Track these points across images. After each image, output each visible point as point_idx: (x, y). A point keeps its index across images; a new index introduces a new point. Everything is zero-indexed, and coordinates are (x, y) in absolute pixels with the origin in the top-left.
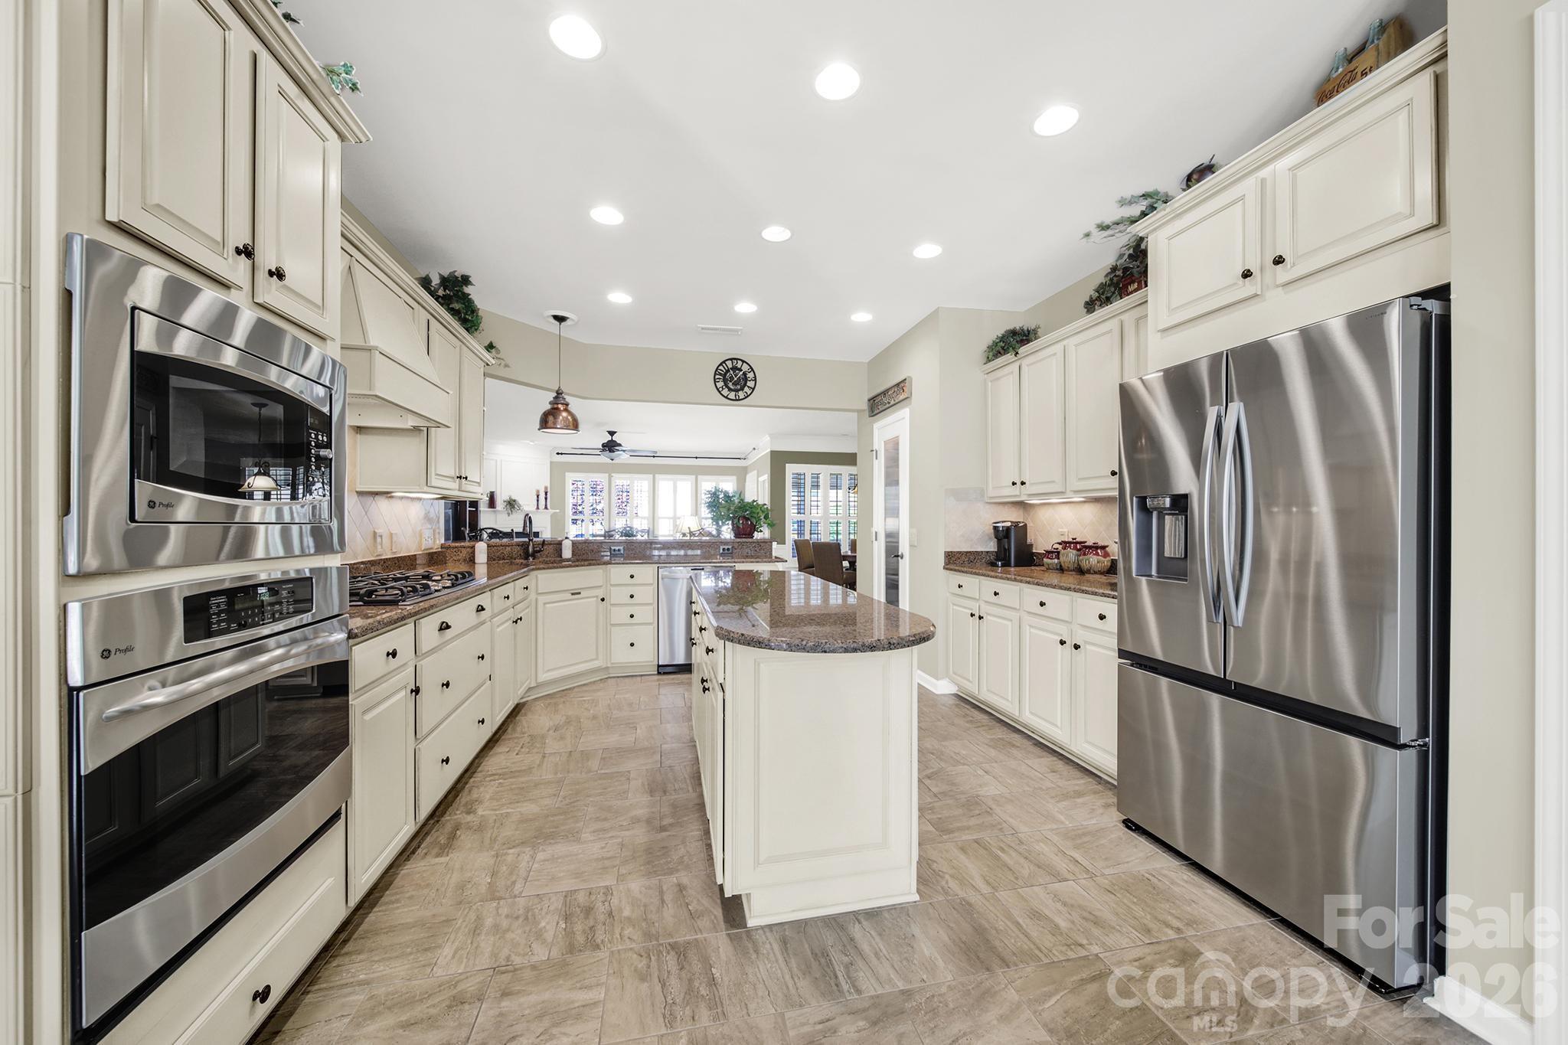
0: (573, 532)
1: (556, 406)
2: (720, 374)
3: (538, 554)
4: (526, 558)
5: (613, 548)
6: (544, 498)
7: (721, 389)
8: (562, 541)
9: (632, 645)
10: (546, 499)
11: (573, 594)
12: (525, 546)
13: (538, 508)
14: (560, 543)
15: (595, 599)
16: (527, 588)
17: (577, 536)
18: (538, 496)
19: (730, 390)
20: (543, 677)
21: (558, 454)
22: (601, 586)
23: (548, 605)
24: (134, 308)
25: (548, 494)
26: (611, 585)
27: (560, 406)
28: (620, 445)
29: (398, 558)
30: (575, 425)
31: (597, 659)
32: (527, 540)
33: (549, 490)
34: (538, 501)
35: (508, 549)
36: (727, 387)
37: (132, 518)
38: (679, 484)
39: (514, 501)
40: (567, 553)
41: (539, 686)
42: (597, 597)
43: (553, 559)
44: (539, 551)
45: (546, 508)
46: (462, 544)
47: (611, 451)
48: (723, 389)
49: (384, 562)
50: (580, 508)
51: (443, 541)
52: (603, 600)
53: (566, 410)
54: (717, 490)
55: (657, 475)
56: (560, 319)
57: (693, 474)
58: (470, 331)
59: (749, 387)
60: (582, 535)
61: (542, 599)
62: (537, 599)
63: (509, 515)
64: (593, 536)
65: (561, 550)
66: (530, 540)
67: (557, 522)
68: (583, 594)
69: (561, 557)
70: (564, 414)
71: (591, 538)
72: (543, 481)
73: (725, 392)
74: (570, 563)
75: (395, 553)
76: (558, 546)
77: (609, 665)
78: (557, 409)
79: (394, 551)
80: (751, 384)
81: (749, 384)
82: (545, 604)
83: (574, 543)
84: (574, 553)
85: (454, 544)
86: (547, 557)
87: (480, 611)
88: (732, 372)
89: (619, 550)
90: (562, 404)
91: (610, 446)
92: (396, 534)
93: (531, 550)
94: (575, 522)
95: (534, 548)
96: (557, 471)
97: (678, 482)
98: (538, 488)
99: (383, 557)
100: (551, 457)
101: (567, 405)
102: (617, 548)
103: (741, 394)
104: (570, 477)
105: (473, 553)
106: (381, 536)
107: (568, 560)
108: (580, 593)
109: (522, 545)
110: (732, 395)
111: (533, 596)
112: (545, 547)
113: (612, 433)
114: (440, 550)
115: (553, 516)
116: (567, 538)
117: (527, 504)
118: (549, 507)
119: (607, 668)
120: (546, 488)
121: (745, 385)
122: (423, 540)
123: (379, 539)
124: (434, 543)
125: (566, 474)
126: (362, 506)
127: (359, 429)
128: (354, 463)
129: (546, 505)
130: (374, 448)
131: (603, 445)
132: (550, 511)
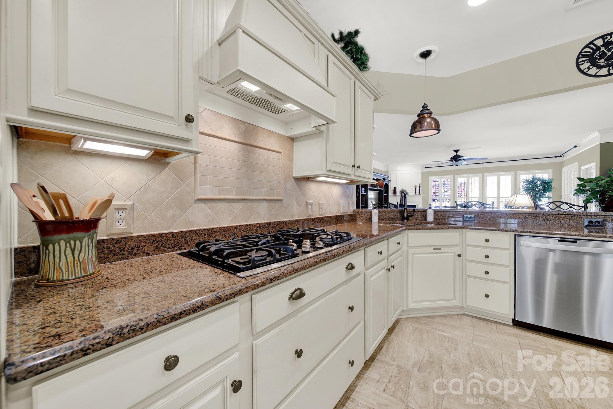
0: (434, 205)
3: (411, 218)
4: (403, 220)
5: (465, 216)
6: (419, 189)
8: (427, 210)
9: (487, 296)
10: (420, 189)
11: (435, 249)
12: (402, 213)
13: (415, 194)
14: (425, 212)
15: (453, 254)
16: (399, 243)
17: (435, 207)
18: (416, 188)
20: (412, 306)
21: (425, 168)
22: (457, 245)
23: (415, 255)
25: (421, 187)
26: (467, 245)
27: (425, 115)
28: (462, 156)
29: (322, 218)
30: (437, 126)
31: (454, 299)
32: (403, 208)
33: (421, 185)
34: (416, 190)
35: (392, 214)
36: (594, 64)
39: (404, 191)
40: (430, 218)
41: (409, 310)
42: (455, 253)
43: (420, 221)
44: (412, 216)
45: (419, 194)
46: (365, 210)
47: (456, 161)
49: (312, 220)
50: (437, 194)
51: (355, 208)
52: (459, 256)
53: (430, 117)
56: (426, 55)
57: (513, 172)
58: (361, 68)
60: (438, 207)
61: (411, 251)
62: (407, 250)
64: (445, 207)
65: (426, 215)
66: (405, 209)
67: (425, 200)
68: (443, 249)
69: (426, 220)
71: (443, 208)
72: (418, 181)
74: (433, 225)
76: (424, 213)
77: (464, 306)
78: (423, 117)
79: (321, 213)
82: (413, 254)
83: (435, 212)
84: (435, 218)
85: (362, 210)
86: (416, 220)
88: (603, 49)
89: (471, 218)
90: (427, 114)
91: (456, 158)
92: (322, 203)
93: (405, 215)
94: (434, 200)
95: (407, 214)
96: (425, 176)
97: (501, 177)
98: (415, 185)
99: (313, 217)
100: (422, 170)
101: (431, 113)
102: (469, 216)
104: (432, 179)
105: (371, 215)
106: (311, 205)
107: (431, 223)
108: (440, 249)
109: (400, 212)
111: (405, 248)
112: (415, 214)
113: (457, 151)
114: (353, 213)
115: (423, 197)
116: (430, 208)
117: (411, 192)
118: (421, 193)
119: (462, 307)
120: (420, 184)
122: (341, 207)
123: (310, 206)
124: (349, 209)
125: (430, 177)
126: (298, 186)
127: (292, 139)
128: (291, 160)
129: (419, 192)
130: (300, 149)
131: (451, 158)
132: (422, 195)
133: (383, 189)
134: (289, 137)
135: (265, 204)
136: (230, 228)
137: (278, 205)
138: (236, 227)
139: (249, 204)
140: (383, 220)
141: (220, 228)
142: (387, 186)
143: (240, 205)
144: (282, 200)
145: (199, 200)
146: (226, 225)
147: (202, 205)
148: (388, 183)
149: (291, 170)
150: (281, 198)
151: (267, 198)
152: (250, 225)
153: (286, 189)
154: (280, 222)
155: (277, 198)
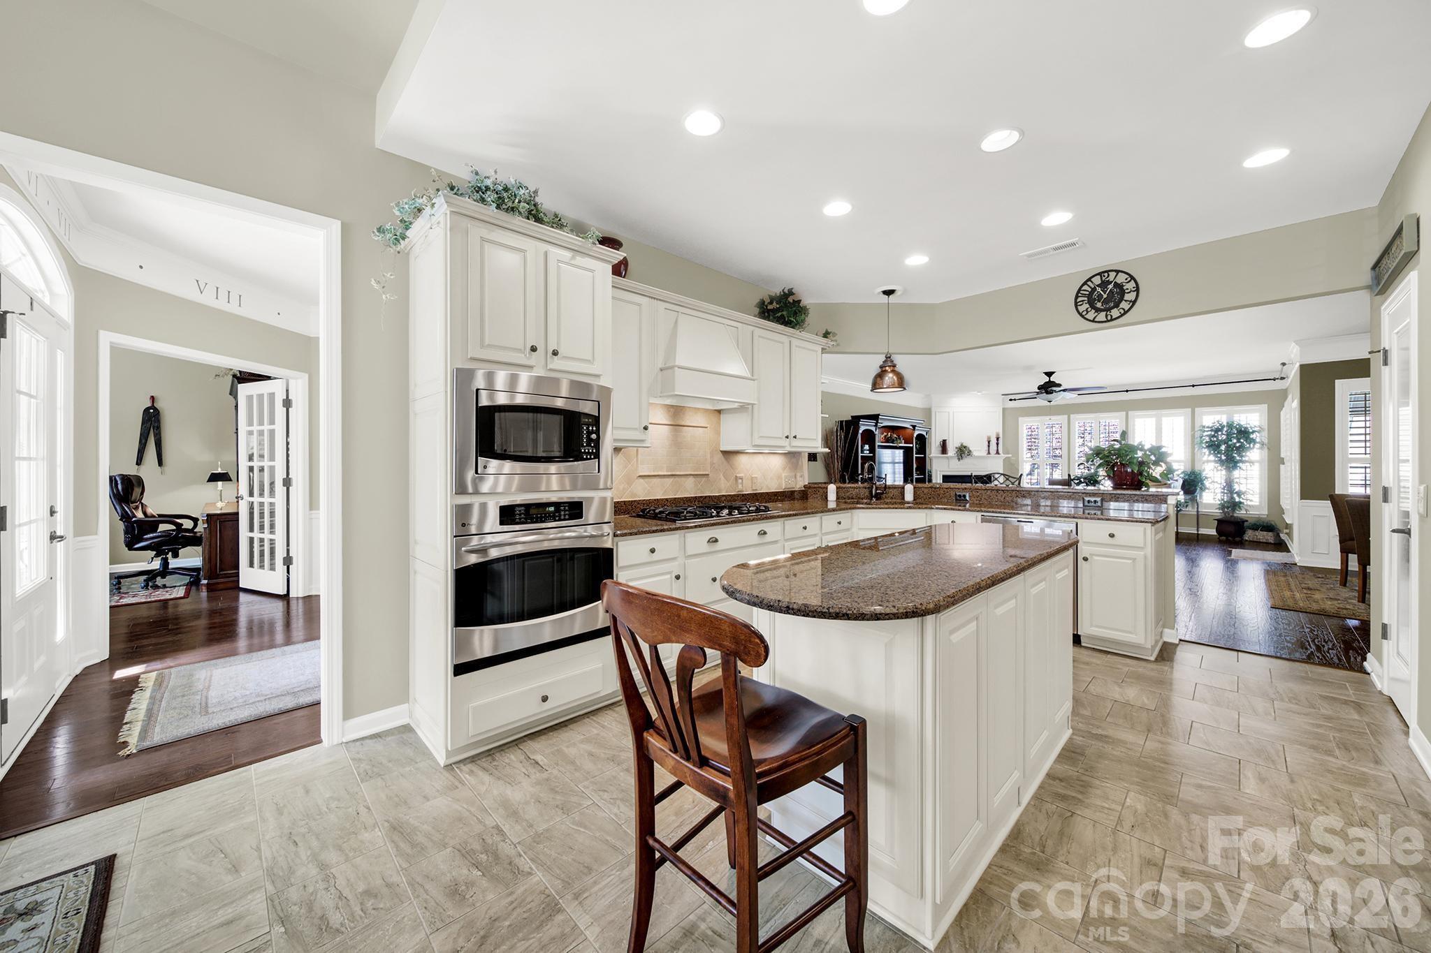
1: (884, 369)
2: (1084, 295)
4: (871, 499)
5: (958, 494)
6: (994, 445)
7: (1084, 313)
10: (997, 444)
13: (989, 453)
14: (903, 488)
16: (840, 523)
18: (989, 442)
19: (1098, 310)
21: (1011, 400)
24: (477, 390)
25: (1000, 440)
27: (887, 368)
28: (1058, 385)
29: (756, 494)
30: (901, 383)
33: (1001, 437)
34: (989, 446)
35: (856, 491)
36: (1093, 306)
37: (477, 472)
38: (1164, 420)
39: (965, 447)
40: (909, 496)
43: (897, 501)
44: (882, 494)
45: (998, 453)
47: (1047, 393)
48: (1087, 312)
49: (743, 496)
53: (893, 371)
54: (1230, 426)
55: (1130, 413)
56: (889, 293)
57: (1188, 407)
58: (796, 328)
59: (1126, 301)
62: (858, 533)
63: (959, 459)
65: (904, 493)
67: (1010, 465)
69: (903, 498)
70: (891, 375)
72: (995, 428)
73: (1091, 315)
75: (753, 490)
76: (902, 490)
78: (886, 371)
79: (756, 489)
80: (1130, 297)
81: (1127, 297)
83: (918, 488)
84: (916, 497)
85: (815, 485)
86: (892, 498)
87: (762, 534)
88: (1099, 289)
90: (889, 366)
91: (1048, 388)
92: (756, 477)
93: (874, 492)
95: (876, 491)
96: (1010, 418)
98: (989, 434)
99: (744, 493)
100: (1003, 405)
101: (894, 366)
103: (1115, 313)
104: (1024, 423)
105: (827, 492)
106: (742, 479)
107: (908, 503)
109: (868, 488)
110: (1102, 316)
111: (855, 530)
112: (888, 491)
113: (1049, 374)
114: (803, 489)
115: (1006, 459)
117: (978, 449)
118: (1000, 451)
120: (998, 434)
121: (1122, 299)
122: (784, 481)
123: (740, 481)
124: (796, 484)
125: (1020, 419)
126: (726, 459)
127: (719, 412)
128: (718, 433)
129: (998, 450)
130: (728, 423)
131: (1040, 388)
132: (1002, 456)
133: (914, 445)
134: (715, 410)
135: (691, 479)
136: (662, 500)
137: (704, 479)
138: (667, 500)
139: (677, 479)
140: (845, 499)
141: (655, 500)
142: (922, 439)
143: (670, 480)
144: (708, 475)
145: (640, 476)
146: (659, 498)
147: (641, 480)
148: (925, 434)
149: (719, 444)
150: (707, 473)
151: (693, 473)
152: (678, 498)
153: (712, 464)
154: (706, 497)
155: (704, 473)
